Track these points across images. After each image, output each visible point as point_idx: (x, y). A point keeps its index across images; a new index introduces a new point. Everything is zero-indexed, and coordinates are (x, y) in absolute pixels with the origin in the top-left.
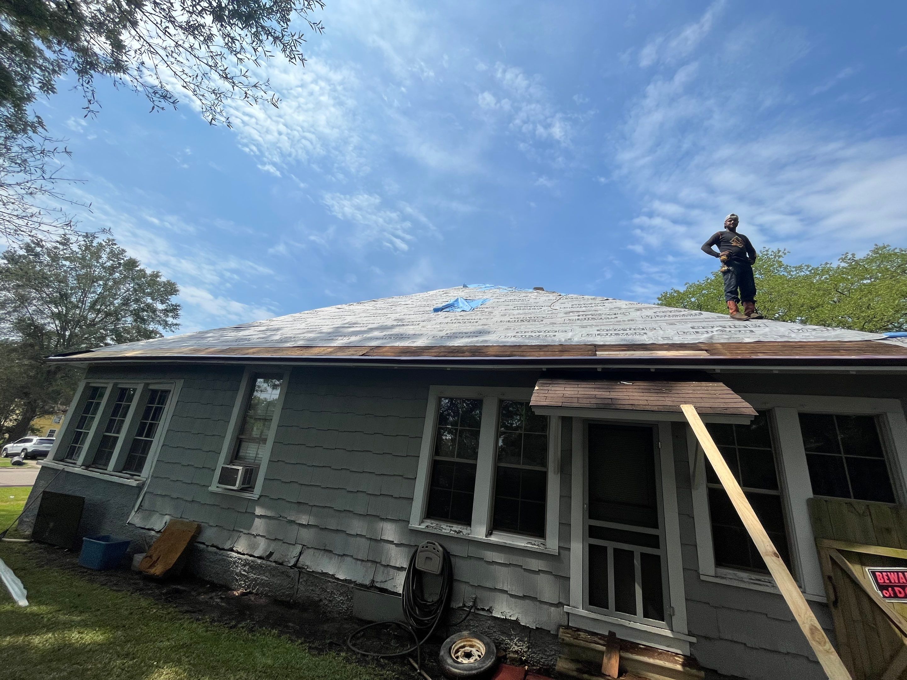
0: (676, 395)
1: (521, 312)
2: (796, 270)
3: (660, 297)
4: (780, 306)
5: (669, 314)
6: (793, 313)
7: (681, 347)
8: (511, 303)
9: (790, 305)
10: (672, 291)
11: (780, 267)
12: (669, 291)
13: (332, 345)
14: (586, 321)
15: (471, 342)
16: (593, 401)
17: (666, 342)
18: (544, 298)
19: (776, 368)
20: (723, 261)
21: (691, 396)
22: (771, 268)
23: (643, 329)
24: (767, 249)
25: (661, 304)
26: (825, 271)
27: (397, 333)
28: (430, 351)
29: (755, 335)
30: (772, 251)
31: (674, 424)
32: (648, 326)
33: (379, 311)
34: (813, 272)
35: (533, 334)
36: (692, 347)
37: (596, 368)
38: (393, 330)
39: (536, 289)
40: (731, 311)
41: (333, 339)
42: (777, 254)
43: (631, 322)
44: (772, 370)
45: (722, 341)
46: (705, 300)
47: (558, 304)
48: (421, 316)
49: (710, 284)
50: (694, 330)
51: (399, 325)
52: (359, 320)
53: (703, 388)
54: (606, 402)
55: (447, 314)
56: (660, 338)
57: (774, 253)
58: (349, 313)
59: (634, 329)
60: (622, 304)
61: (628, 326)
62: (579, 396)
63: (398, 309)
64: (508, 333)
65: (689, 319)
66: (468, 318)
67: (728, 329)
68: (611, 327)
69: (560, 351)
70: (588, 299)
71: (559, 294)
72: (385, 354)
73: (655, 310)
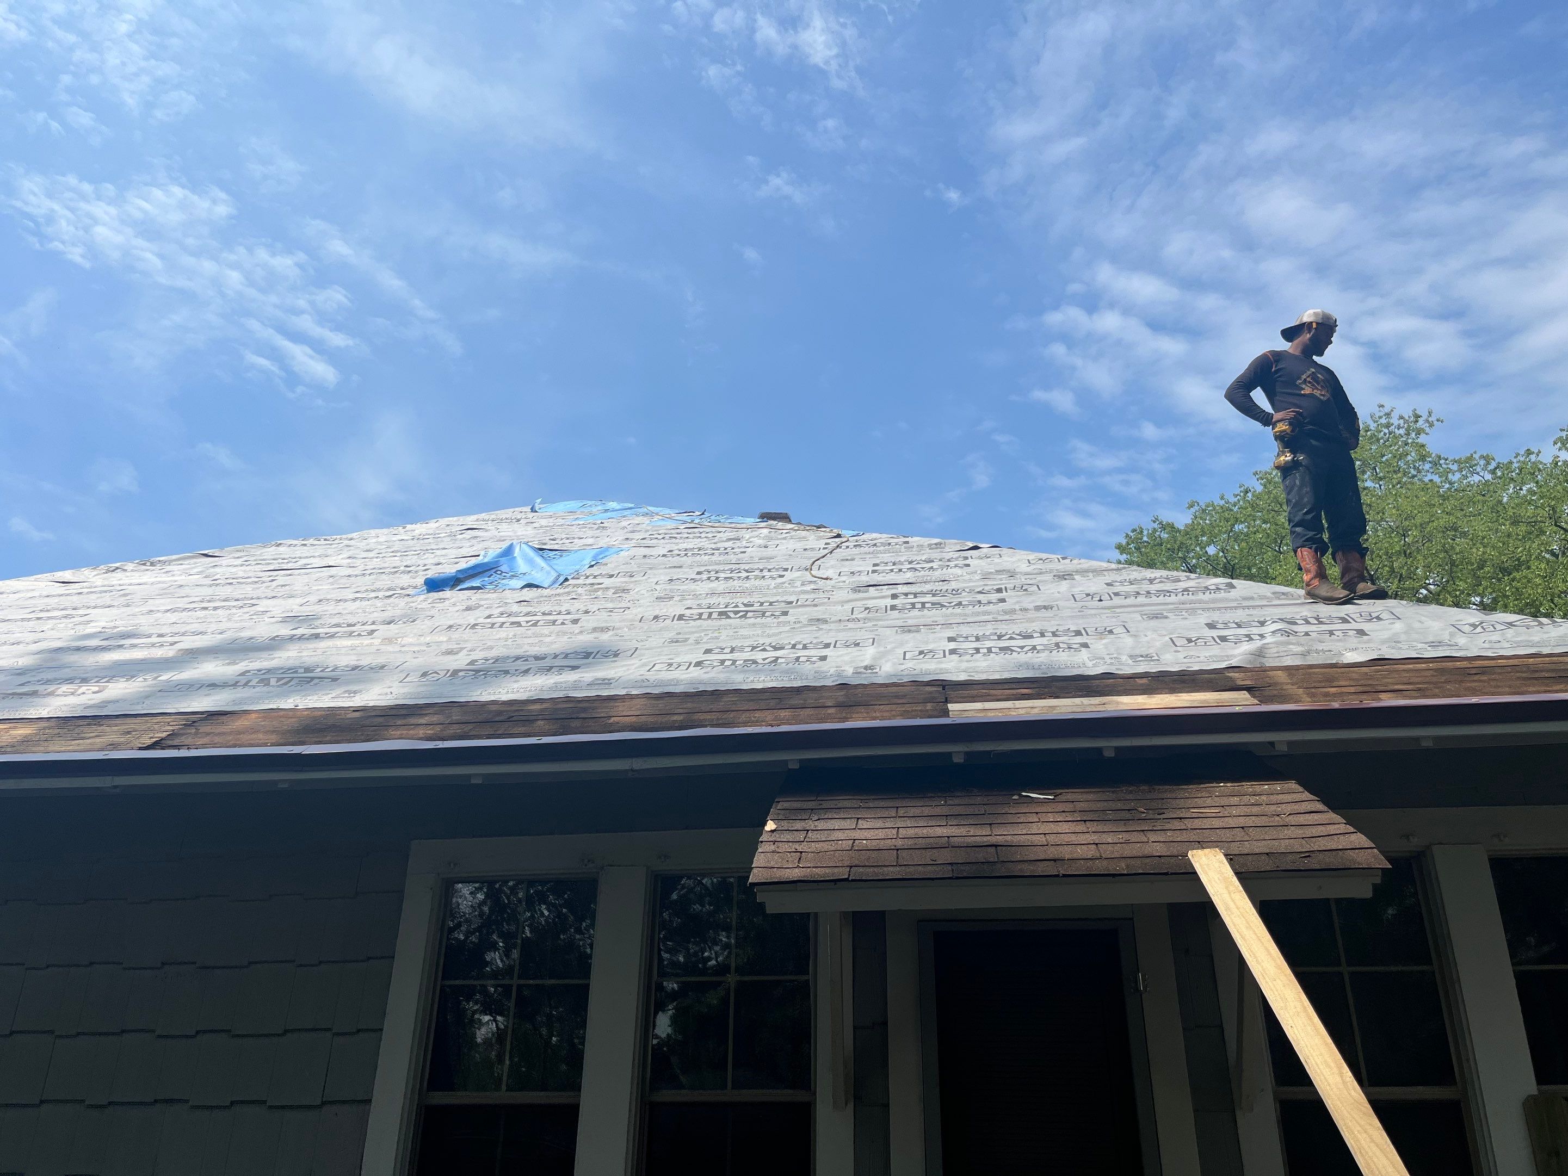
0: (1177, 825)
1: (720, 586)
2: (1460, 470)
3: (1124, 542)
4: (1427, 567)
5: (1146, 587)
6: (1462, 586)
7: (1183, 682)
8: (688, 560)
9: (1453, 563)
10: (1156, 525)
11: (1423, 458)
12: (1148, 525)
13: (33, 713)
14: (915, 612)
15: (556, 687)
16: (945, 856)
17: (1141, 668)
18: (792, 545)
19: (1427, 733)
20: (1279, 437)
21: (1217, 823)
22: (1401, 463)
23: (1078, 633)
24: (1387, 410)
25: (1130, 563)
26: (1529, 471)
27: (290, 663)
28: (413, 720)
29: (1369, 641)
30: (1401, 417)
31: (1174, 909)
32: (1091, 624)
33: (227, 591)
34: (1499, 474)
35: (759, 656)
36: (1210, 681)
37: (950, 754)
38: (278, 654)
39: (766, 517)
40: (1306, 578)
41: (34, 694)
42: (1414, 423)
43: (1044, 613)
44: (1417, 739)
45: (1288, 662)
46: (1241, 550)
47: (833, 562)
48: (379, 603)
49: (1254, 506)
50: (1215, 633)
51: (301, 638)
52: (145, 623)
53: (1246, 799)
54: (980, 856)
55: (475, 596)
56: (1124, 658)
57: (1406, 422)
58: (107, 599)
59: (1054, 634)
60: (1018, 560)
61: (1036, 626)
62: (899, 843)
63: (299, 582)
64: (677, 654)
65: (1200, 602)
66: (546, 608)
67: (1302, 629)
68: (989, 629)
69: (839, 705)
70: (921, 546)
71: (836, 531)
72: (245, 738)
73: (1109, 578)
